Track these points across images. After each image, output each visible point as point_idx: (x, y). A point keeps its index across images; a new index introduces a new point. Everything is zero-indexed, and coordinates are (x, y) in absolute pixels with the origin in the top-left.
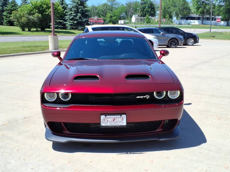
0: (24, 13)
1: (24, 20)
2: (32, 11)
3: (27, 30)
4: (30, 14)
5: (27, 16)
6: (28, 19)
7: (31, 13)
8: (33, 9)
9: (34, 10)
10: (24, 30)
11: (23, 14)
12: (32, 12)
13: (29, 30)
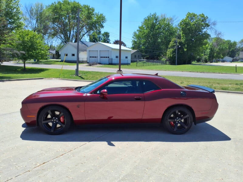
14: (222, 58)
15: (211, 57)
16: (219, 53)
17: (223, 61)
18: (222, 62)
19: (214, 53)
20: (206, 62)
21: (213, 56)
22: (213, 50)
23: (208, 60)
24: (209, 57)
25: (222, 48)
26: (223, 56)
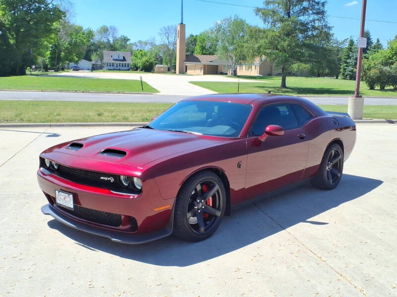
0: (376, 63)
1: (373, 73)
2: (390, 58)
3: (377, 87)
4: (386, 64)
5: (380, 67)
6: (381, 72)
7: (389, 63)
8: (393, 56)
9: (394, 58)
10: (372, 88)
11: (374, 63)
12: (391, 60)
13: (382, 89)
14: (77, 62)
15: (56, 60)
16: (69, 52)
17: (76, 69)
18: (73, 70)
19: (60, 52)
20: (46, 69)
21: (59, 57)
22: (59, 45)
23: (49, 66)
24: (52, 59)
25: (76, 42)
26: (77, 57)
